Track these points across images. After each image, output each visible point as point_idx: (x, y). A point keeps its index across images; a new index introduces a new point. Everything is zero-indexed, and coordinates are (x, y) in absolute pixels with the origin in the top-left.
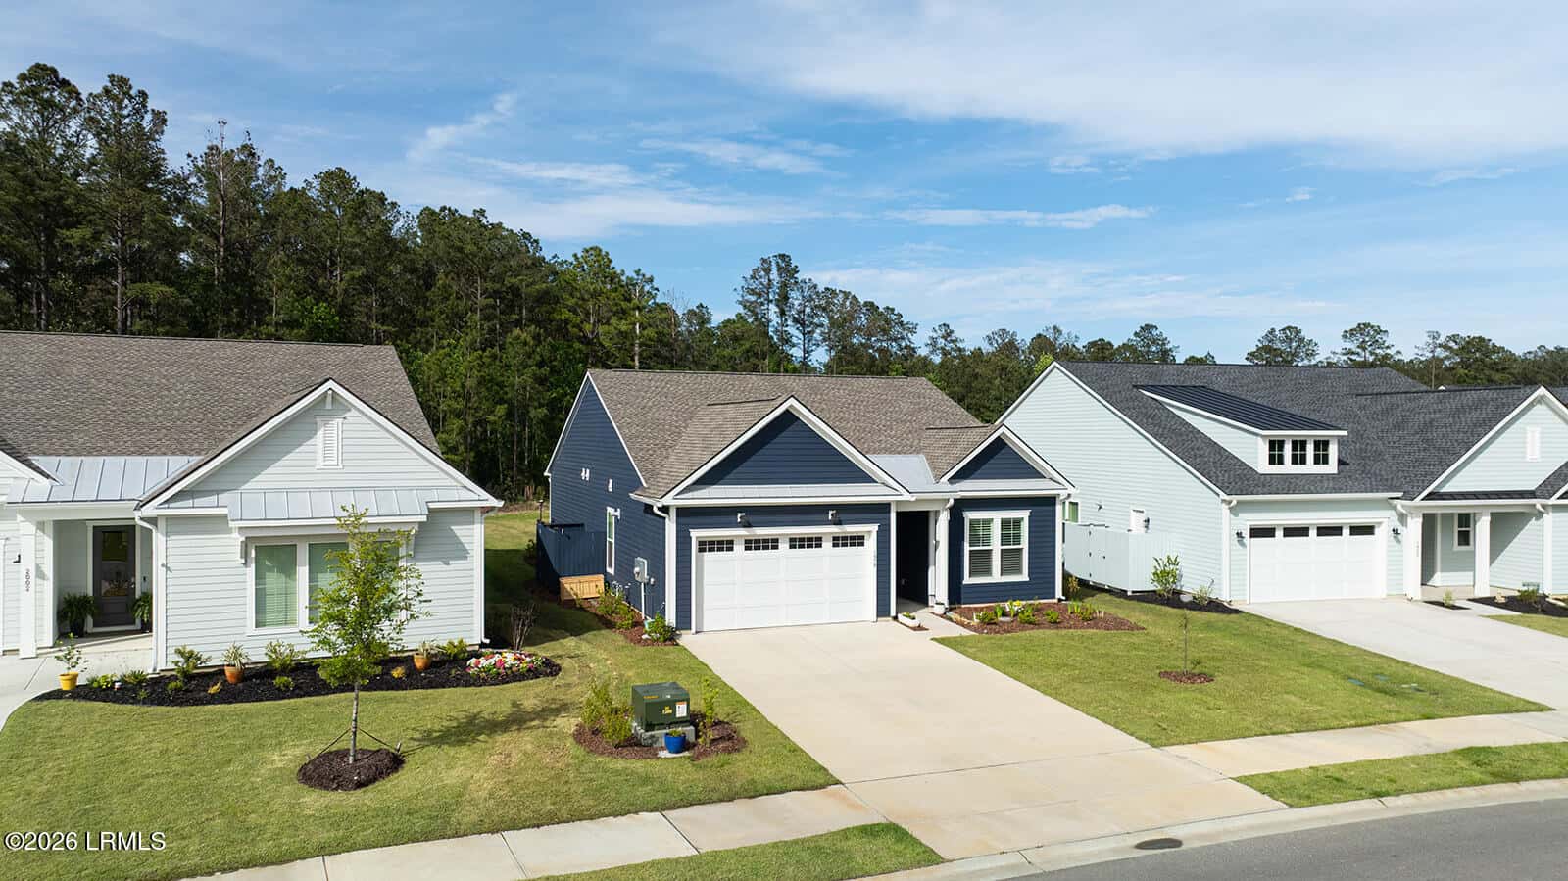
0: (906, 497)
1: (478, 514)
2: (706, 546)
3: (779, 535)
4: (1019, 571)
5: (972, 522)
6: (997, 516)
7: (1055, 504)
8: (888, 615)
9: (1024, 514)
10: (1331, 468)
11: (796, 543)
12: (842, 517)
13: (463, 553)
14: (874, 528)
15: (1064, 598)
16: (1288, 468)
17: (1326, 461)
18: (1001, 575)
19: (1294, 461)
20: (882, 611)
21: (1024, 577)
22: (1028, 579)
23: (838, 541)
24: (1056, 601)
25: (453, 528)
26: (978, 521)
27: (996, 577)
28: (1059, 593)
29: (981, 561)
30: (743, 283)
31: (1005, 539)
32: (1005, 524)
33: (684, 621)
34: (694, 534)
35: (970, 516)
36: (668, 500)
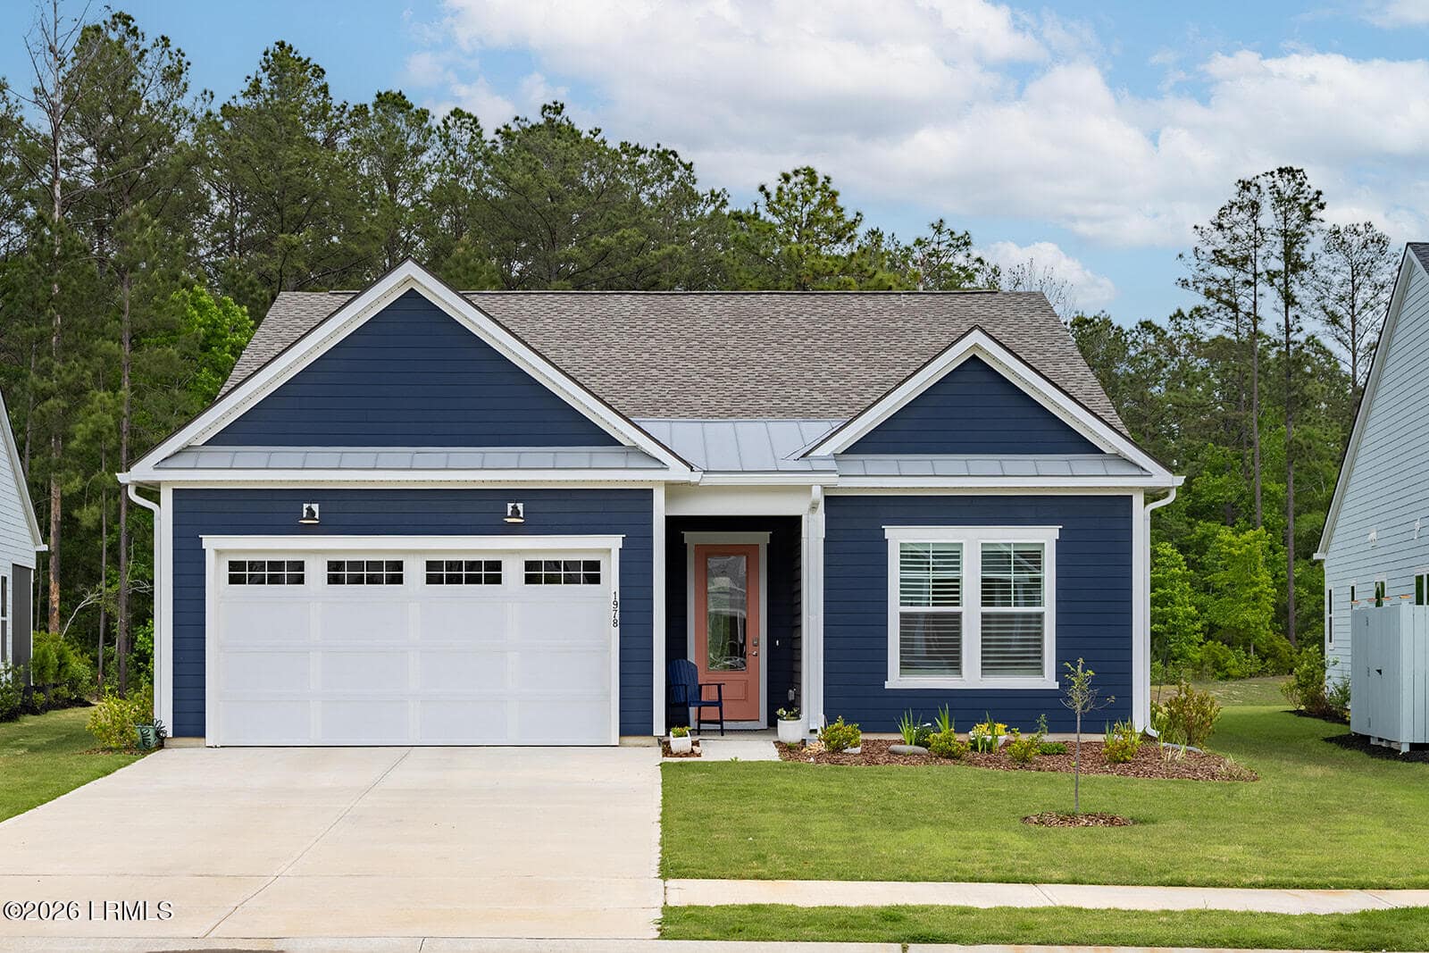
2: (241, 572)
3: (405, 553)
4: (1038, 668)
5: (907, 554)
6: (972, 540)
7: (1129, 513)
8: (649, 733)
9: (1046, 537)
11: (442, 572)
14: (615, 542)
15: (1156, 734)
18: (985, 673)
20: (634, 723)
21: (1047, 680)
22: (1055, 686)
23: (536, 573)
24: (1136, 739)
26: (923, 549)
27: (971, 676)
28: (1142, 720)
29: (934, 642)
30: (1194, 239)
31: (991, 592)
32: (992, 558)
33: (191, 722)
34: (210, 543)
35: (898, 537)
36: (142, 471)
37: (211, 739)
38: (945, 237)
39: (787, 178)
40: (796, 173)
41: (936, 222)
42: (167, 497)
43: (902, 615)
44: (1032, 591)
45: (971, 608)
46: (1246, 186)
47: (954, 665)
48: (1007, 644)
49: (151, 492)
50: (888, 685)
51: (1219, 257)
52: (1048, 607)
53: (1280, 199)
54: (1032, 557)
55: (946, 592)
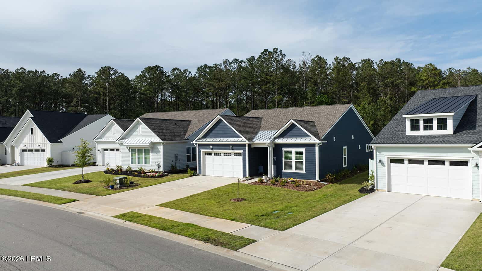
1: (162, 144)
2: (206, 154)
3: (221, 152)
4: (302, 169)
6: (293, 150)
7: (315, 147)
8: (246, 176)
9: (303, 150)
11: (225, 154)
13: (159, 152)
14: (242, 151)
15: (319, 180)
16: (422, 132)
17: (445, 128)
18: (295, 170)
19: (425, 128)
20: (244, 175)
21: (304, 171)
22: (305, 172)
23: (235, 155)
24: (317, 181)
25: (158, 147)
26: (287, 151)
27: (293, 170)
28: (317, 178)
29: (289, 165)
31: (296, 158)
32: (296, 153)
33: (200, 173)
34: (202, 150)
35: (285, 149)
36: (194, 142)
37: (202, 175)
42: (198, 145)
43: (285, 161)
44: (301, 158)
45: (294, 160)
47: (291, 168)
48: (299, 166)
49: (196, 144)
50: (283, 171)
52: (304, 161)
54: (301, 153)
55: (290, 158)
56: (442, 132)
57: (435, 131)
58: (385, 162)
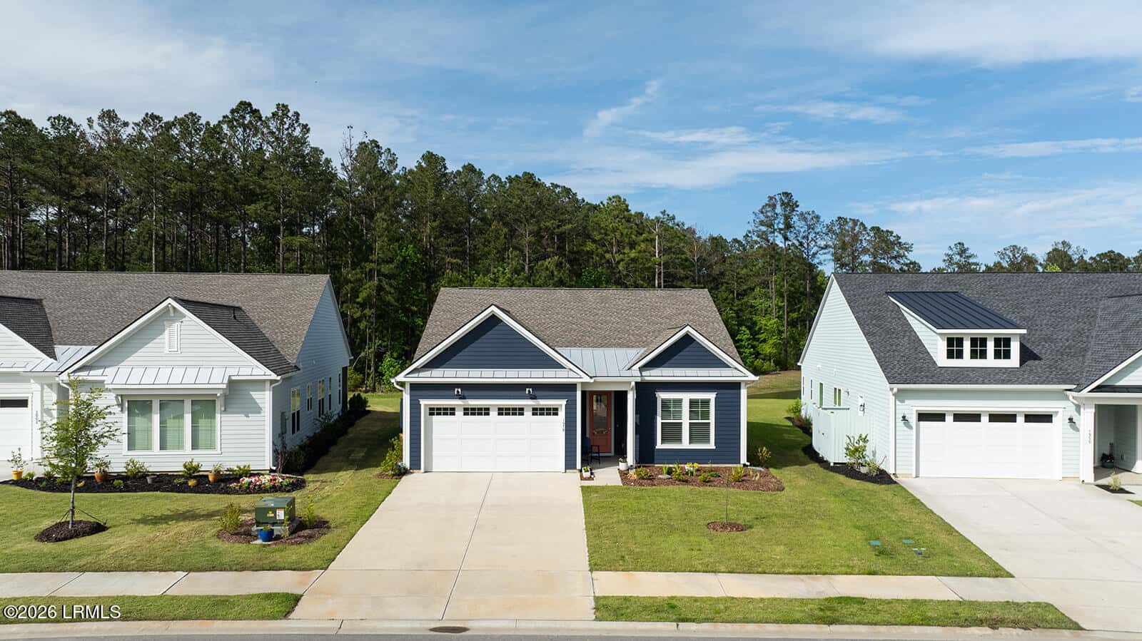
0: (586, 379)
1: (268, 384)
2: (433, 411)
3: (490, 405)
4: (708, 441)
5: (664, 401)
6: (686, 397)
7: (740, 389)
8: (575, 468)
9: (711, 396)
10: (1014, 361)
11: (502, 411)
12: (537, 393)
13: (258, 410)
14: (563, 402)
15: (748, 464)
16: (967, 361)
17: (1007, 355)
18: (690, 443)
19: (974, 355)
20: (570, 464)
21: (711, 445)
22: (714, 447)
23: (536, 411)
24: (742, 466)
25: (251, 393)
26: (669, 400)
27: (685, 444)
28: (744, 459)
29: (673, 432)
31: (693, 414)
32: (693, 403)
33: (415, 464)
34: (423, 402)
35: (662, 396)
36: (400, 378)
37: (422, 470)
38: (666, 216)
39: (610, 199)
40: (614, 197)
41: (663, 211)
42: (408, 387)
43: (662, 423)
44: (706, 415)
45: (686, 421)
46: (771, 198)
47: (678, 439)
48: (698, 432)
49: (402, 384)
50: (657, 447)
51: (762, 223)
52: (712, 420)
53: (783, 204)
54: (706, 403)
55: (678, 414)
56: (1002, 363)
57: (990, 361)
58: (913, 419)
